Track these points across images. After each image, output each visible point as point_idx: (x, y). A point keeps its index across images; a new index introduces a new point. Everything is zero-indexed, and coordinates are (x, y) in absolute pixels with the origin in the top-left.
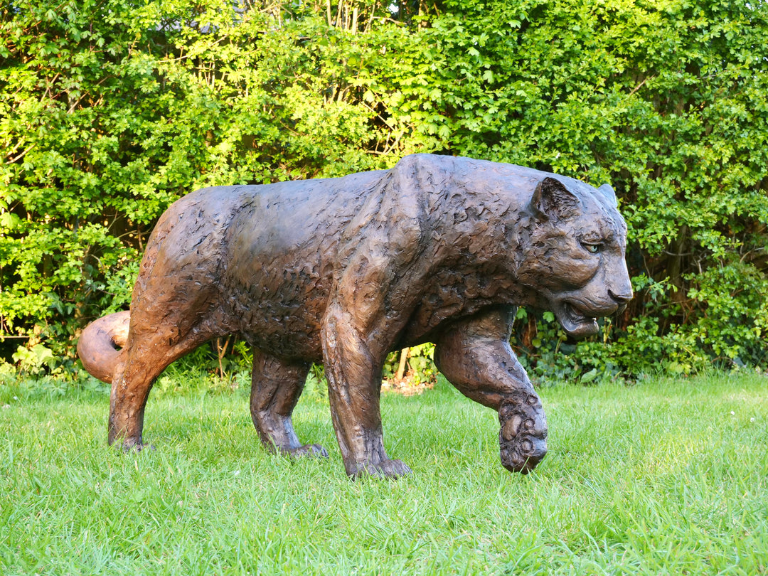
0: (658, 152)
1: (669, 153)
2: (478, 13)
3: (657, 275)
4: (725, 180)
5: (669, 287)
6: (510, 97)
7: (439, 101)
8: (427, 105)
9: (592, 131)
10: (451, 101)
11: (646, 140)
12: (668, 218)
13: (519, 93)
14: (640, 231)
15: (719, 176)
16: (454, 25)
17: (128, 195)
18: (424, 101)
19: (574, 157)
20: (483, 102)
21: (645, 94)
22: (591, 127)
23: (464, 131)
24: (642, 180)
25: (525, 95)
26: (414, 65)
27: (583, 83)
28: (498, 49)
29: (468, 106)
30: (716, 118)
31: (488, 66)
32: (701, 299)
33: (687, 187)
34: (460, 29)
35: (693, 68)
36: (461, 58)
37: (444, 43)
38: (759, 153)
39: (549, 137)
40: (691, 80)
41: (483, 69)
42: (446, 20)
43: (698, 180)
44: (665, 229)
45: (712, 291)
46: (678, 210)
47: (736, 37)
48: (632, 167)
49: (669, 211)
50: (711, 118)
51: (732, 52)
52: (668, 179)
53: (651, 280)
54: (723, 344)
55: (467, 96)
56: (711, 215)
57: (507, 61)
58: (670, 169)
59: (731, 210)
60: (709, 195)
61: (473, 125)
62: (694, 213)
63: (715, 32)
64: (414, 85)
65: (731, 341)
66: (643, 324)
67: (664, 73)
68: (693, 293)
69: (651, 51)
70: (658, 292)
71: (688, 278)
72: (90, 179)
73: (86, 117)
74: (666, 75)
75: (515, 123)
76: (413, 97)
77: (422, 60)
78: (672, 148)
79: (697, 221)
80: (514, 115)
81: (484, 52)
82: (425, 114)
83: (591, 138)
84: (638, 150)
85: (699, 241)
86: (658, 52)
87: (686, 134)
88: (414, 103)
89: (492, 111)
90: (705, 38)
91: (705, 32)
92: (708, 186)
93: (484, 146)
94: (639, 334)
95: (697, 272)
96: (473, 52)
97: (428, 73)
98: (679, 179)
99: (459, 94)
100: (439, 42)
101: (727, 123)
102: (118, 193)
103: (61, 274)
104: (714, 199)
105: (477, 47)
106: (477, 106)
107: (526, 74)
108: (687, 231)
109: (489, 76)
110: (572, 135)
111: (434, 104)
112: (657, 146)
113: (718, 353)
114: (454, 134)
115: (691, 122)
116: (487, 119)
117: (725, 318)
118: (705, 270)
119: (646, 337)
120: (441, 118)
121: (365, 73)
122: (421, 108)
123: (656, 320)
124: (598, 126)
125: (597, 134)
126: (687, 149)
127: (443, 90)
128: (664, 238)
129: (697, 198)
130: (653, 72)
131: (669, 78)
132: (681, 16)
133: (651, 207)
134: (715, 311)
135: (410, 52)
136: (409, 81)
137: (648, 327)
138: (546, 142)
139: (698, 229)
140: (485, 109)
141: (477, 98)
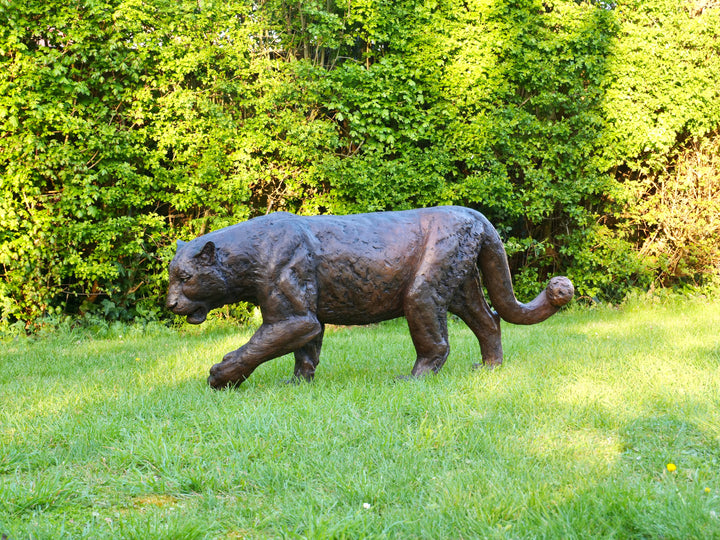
0: (539, 149)
1: (546, 149)
2: (413, 53)
3: (538, 237)
4: (586, 168)
5: (548, 245)
6: (436, 114)
7: (387, 118)
8: (378, 121)
9: (494, 138)
10: (396, 118)
11: (530, 141)
12: (547, 197)
13: (444, 112)
14: (527, 207)
15: (582, 165)
16: (397, 63)
17: (173, 190)
18: (376, 118)
19: (482, 156)
20: (418, 118)
21: (530, 109)
22: (494, 135)
23: (404, 139)
24: (530, 172)
25: (448, 114)
26: (370, 93)
27: (487, 104)
28: (427, 80)
29: (407, 121)
30: (580, 125)
31: (421, 92)
32: (569, 254)
33: (560, 174)
34: (402, 66)
35: (564, 89)
36: (402, 87)
37: (391, 77)
38: (610, 148)
39: (465, 143)
40: (562, 98)
41: (417, 94)
42: (391, 59)
43: (568, 170)
44: (545, 205)
45: (576, 248)
46: (554, 192)
47: (593, 66)
48: (521, 162)
49: (548, 193)
50: (576, 125)
51: (591, 76)
52: (546, 168)
53: (535, 241)
54: (586, 287)
55: (406, 114)
56: (577, 194)
57: (435, 88)
58: (548, 161)
59: (591, 191)
60: (575, 179)
61: (413, 136)
62: (564, 194)
63: (579, 65)
64: (370, 107)
65: (591, 285)
66: (527, 273)
67: (544, 94)
68: (563, 250)
69: (534, 79)
70: (541, 250)
71: (559, 238)
72: (146, 181)
73: (142, 135)
74: (545, 95)
75: (440, 133)
76: (368, 116)
77: (376, 89)
78: (549, 145)
79: (568, 199)
80: (440, 127)
81: (418, 82)
82: (377, 128)
83: (494, 143)
84: (525, 149)
85: (568, 213)
86: (540, 79)
87: (558, 135)
88: (370, 120)
89: (425, 125)
90: (571, 68)
91: (572, 63)
92: (574, 173)
93: (418, 149)
94: (525, 281)
95: (565, 233)
96: (412, 83)
97: (379, 98)
98: (554, 168)
99: (400, 113)
100: (387, 77)
101: (587, 129)
102: (161, 189)
103: (129, 248)
104: (578, 182)
105: (413, 78)
106: (413, 121)
107: (447, 97)
108: (559, 207)
109: (421, 99)
110: (481, 141)
111: (383, 120)
112: (538, 145)
113: (582, 293)
114: (397, 141)
115: (562, 128)
116: (421, 130)
117: (587, 268)
118: (571, 232)
119: (529, 282)
120: (389, 130)
121: (334, 99)
122: (374, 123)
123: (536, 269)
124: (498, 134)
125: (497, 140)
126: (559, 148)
127: (390, 110)
128: (544, 213)
129: (567, 182)
130: (536, 92)
131: (546, 97)
132: (555, 53)
133: (536, 191)
134: (580, 263)
135: (367, 83)
136: (367, 105)
137: (531, 275)
138: (462, 146)
139: (566, 205)
140: (420, 123)
141: (414, 115)
